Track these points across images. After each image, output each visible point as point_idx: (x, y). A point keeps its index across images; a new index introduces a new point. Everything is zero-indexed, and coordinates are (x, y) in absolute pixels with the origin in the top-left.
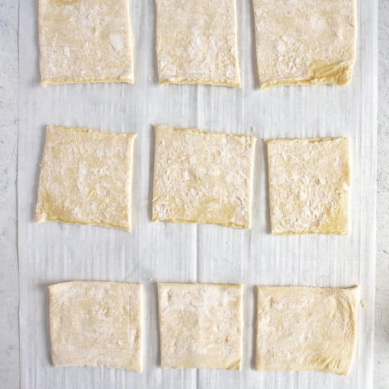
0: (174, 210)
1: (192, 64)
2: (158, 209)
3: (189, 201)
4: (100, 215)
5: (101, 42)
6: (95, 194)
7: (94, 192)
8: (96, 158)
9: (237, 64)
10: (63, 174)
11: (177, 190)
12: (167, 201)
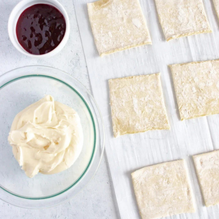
0: (192, 111)
1: (182, 26)
2: (183, 113)
3: (199, 104)
4: (151, 125)
5: (128, 25)
6: (145, 113)
7: (145, 112)
8: (141, 91)
9: (207, 20)
10: (124, 106)
11: (191, 99)
12: (187, 107)
